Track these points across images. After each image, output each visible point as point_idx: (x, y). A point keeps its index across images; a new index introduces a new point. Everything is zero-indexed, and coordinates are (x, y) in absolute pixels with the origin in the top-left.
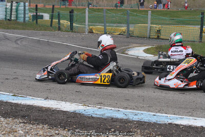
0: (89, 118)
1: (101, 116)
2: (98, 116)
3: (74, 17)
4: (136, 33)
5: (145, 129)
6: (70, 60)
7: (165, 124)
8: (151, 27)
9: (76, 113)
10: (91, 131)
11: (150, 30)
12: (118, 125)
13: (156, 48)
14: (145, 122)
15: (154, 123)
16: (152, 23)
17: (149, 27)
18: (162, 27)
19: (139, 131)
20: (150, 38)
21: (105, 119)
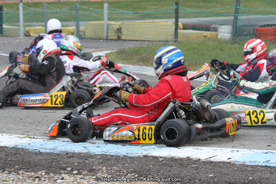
0: (36, 154)
1: (52, 151)
2: (48, 151)
3: (4, 16)
4: (89, 34)
5: (113, 165)
6: (7, 77)
7: (139, 157)
8: (108, 25)
9: (18, 149)
10: (40, 172)
11: (108, 28)
12: (76, 161)
13: (117, 53)
14: (112, 156)
15: (124, 156)
16: (109, 19)
17: (106, 25)
18: (123, 24)
19: (104, 168)
20: (107, 39)
21: (58, 155)
